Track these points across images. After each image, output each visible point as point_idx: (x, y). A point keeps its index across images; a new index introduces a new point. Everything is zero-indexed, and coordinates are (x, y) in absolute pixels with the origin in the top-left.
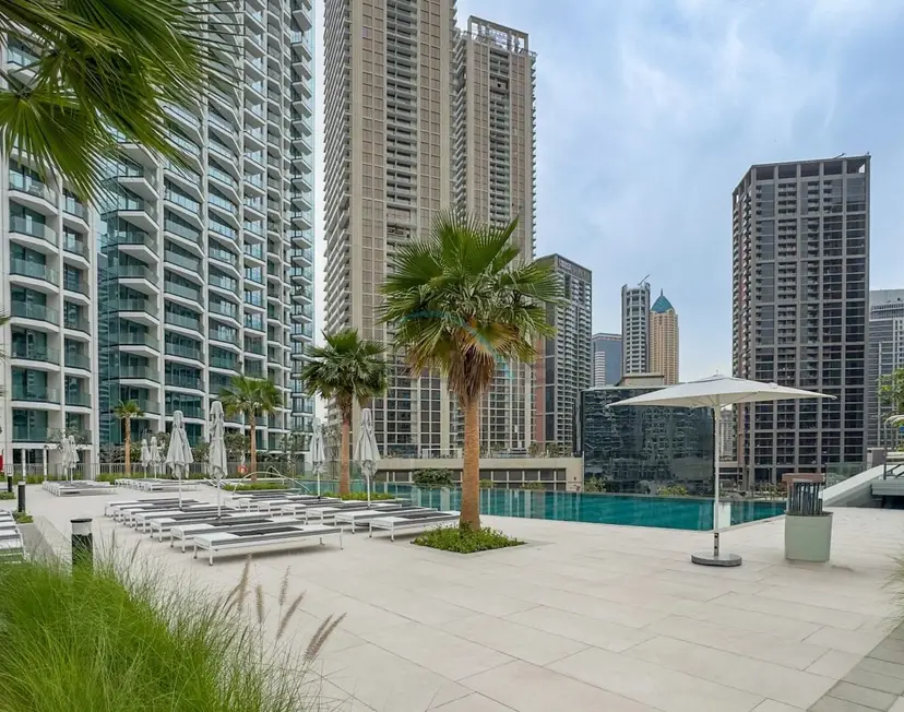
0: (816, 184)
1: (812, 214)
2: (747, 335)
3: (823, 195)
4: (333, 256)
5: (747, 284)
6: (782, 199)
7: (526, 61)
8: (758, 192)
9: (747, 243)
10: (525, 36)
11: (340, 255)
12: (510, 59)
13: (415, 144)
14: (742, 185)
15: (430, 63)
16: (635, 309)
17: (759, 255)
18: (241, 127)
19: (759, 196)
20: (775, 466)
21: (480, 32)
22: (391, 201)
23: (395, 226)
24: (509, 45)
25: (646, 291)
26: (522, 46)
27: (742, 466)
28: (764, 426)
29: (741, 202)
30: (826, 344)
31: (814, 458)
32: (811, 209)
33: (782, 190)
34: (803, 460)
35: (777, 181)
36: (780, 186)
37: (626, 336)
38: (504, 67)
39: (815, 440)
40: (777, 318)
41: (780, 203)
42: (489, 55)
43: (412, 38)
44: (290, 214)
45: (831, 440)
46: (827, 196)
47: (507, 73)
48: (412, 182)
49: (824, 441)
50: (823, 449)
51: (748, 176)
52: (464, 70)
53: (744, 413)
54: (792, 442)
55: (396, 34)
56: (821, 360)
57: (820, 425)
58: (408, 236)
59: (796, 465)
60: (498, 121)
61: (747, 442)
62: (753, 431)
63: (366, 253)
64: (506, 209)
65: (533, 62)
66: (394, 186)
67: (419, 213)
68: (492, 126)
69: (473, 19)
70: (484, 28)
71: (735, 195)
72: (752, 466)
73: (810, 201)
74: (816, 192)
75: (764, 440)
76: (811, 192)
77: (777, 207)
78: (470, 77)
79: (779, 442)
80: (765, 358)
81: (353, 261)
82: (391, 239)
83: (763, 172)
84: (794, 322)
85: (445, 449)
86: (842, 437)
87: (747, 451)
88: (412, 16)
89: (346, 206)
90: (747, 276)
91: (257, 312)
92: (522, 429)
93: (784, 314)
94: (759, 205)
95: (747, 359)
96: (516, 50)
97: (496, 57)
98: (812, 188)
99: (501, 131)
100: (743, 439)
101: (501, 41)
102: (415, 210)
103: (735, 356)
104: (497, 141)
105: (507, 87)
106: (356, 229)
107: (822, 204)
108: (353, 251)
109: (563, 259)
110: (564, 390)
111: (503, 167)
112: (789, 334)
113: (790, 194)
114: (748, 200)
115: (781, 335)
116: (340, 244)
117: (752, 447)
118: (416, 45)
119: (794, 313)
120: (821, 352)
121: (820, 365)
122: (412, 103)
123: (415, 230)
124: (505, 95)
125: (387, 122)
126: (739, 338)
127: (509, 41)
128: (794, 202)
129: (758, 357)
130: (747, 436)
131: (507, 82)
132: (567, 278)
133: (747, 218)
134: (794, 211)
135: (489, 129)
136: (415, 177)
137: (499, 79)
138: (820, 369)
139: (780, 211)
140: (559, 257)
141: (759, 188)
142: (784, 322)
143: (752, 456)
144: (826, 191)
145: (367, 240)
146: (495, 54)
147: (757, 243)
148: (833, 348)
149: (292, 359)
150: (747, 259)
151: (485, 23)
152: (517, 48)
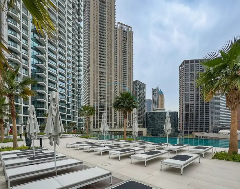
0: (199, 65)
1: (197, 72)
2: (183, 100)
3: (200, 68)
4: (85, 79)
5: (183, 88)
6: (191, 68)
7: (131, 33)
8: (185, 66)
9: (183, 78)
10: (131, 27)
11: (87, 79)
12: (127, 33)
13: (106, 52)
14: (181, 64)
15: (109, 32)
16: (155, 94)
17: (185, 81)
18: (66, 51)
19: (186, 67)
20: (189, 130)
21: (120, 26)
22: (100, 66)
23: (101, 72)
24: (127, 30)
25: (158, 89)
26: (130, 30)
27: (181, 130)
28: (187, 121)
29: (181, 68)
30: (201, 102)
31: (198, 128)
32: (197, 71)
33: (191, 66)
34: (195, 129)
35: (190, 64)
36: (191, 65)
37: (153, 100)
38: (126, 35)
39: (198, 124)
40: (190, 96)
41: (190, 69)
42: (122, 32)
43: (105, 26)
44: (77, 72)
45: (201, 124)
46: (201, 68)
47: (126, 36)
48: (105, 61)
49: (200, 125)
50: (200, 126)
51: (183, 63)
52: (116, 35)
53: (182, 118)
54: (193, 125)
55: (101, 25)
56: (199, 106)
57: (199, 121)
58: (104, 74)
59: (194, 130)
60: (124, 47)
61: (183, 125)
62: (184, 122)
63: (94, 78)
64: (126, 69)
65: (133, 34)
66: (100, 62)
67: (107, 69)
68: (123, 49)
69: (119, 23)
70: (121, 25)
71: (180, 67)
72: (184, 130)
73: (197, 69)
74: (199, 67)
75: (186, 124)
76: (197, 67)
77: (190, 70)
78: (118, 36)
79: (190, 125)
80: (187, 105)
81: (90, 80)
82: (100, 75)
83: (186, 62)
84: (193, 97)
85: (113, 126)
86: (204, 124)
87: (183, 127)
88: (105, 21)
89: (89, 67)
90: (183, 86)
91: (70, 97)
92: (130, 121)
93: (191, 95)
94: (186, 69)
95: (183, 105)
96: (129, 31)
97: (124, 32)
98: (198, 66)
99: (125, 50)
100: (182, 124)
101: (125, 28)
102: (106, 68)
103: (180, 105)
104: (124, 52)
105: (127, 40)
106: (91, 73)
107: (200, 70)
108: (90, 78)
109: (139, 81)
110: (139, 112)
111: (126, 59)
112: (192, 100)
113: (193, 67)
114: (183, 68)
115: (191, 100)
116: (87, 76)
117: (184, 126)
118: (106, 28)
119: (193, 95)
120: (199, 104)
121: (199, 107)
122: (105, 42)
123: (106, 73)
124: (126, 41)
125: (99, 46)
126: (181, 101)
127: (127, 29)
128: (193, 69)
129: (185, 105)
130: (183, 123)
131: (126, 38)
132: (140, 86)
133: (183, 72)
134: (193, 71)
135: (122, 49)
136: (106, 60)
137: (125, 38)
138: (199, 108)
139: (190, 71)
140: (138, 81)
141: (185, 65)
142: (191, 97)
143: (184, 128)
144: (201, 67)
145: (94, 75)
146: (124, 31)
147: (185, 78)
148: (202, 103)
149: (78, 104)
150: (183, 82)
151: (121, 24)
152: (129, 30)
